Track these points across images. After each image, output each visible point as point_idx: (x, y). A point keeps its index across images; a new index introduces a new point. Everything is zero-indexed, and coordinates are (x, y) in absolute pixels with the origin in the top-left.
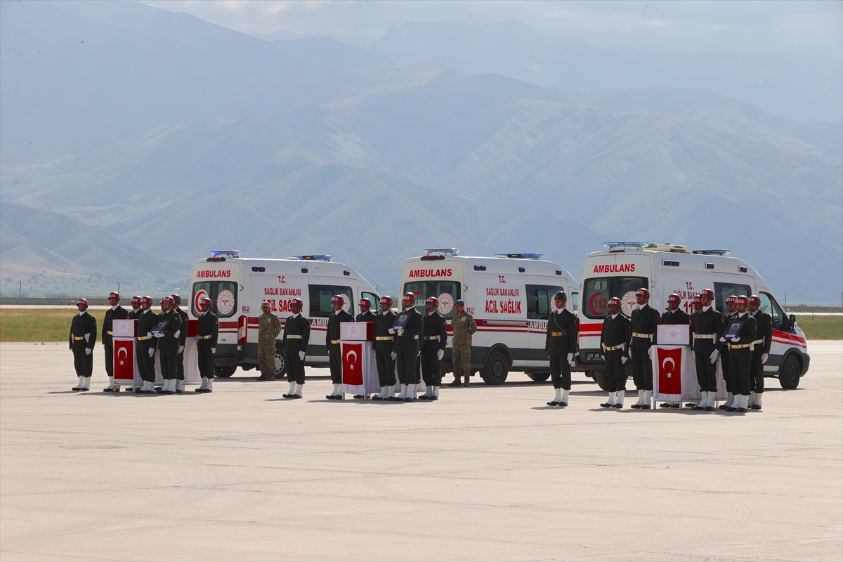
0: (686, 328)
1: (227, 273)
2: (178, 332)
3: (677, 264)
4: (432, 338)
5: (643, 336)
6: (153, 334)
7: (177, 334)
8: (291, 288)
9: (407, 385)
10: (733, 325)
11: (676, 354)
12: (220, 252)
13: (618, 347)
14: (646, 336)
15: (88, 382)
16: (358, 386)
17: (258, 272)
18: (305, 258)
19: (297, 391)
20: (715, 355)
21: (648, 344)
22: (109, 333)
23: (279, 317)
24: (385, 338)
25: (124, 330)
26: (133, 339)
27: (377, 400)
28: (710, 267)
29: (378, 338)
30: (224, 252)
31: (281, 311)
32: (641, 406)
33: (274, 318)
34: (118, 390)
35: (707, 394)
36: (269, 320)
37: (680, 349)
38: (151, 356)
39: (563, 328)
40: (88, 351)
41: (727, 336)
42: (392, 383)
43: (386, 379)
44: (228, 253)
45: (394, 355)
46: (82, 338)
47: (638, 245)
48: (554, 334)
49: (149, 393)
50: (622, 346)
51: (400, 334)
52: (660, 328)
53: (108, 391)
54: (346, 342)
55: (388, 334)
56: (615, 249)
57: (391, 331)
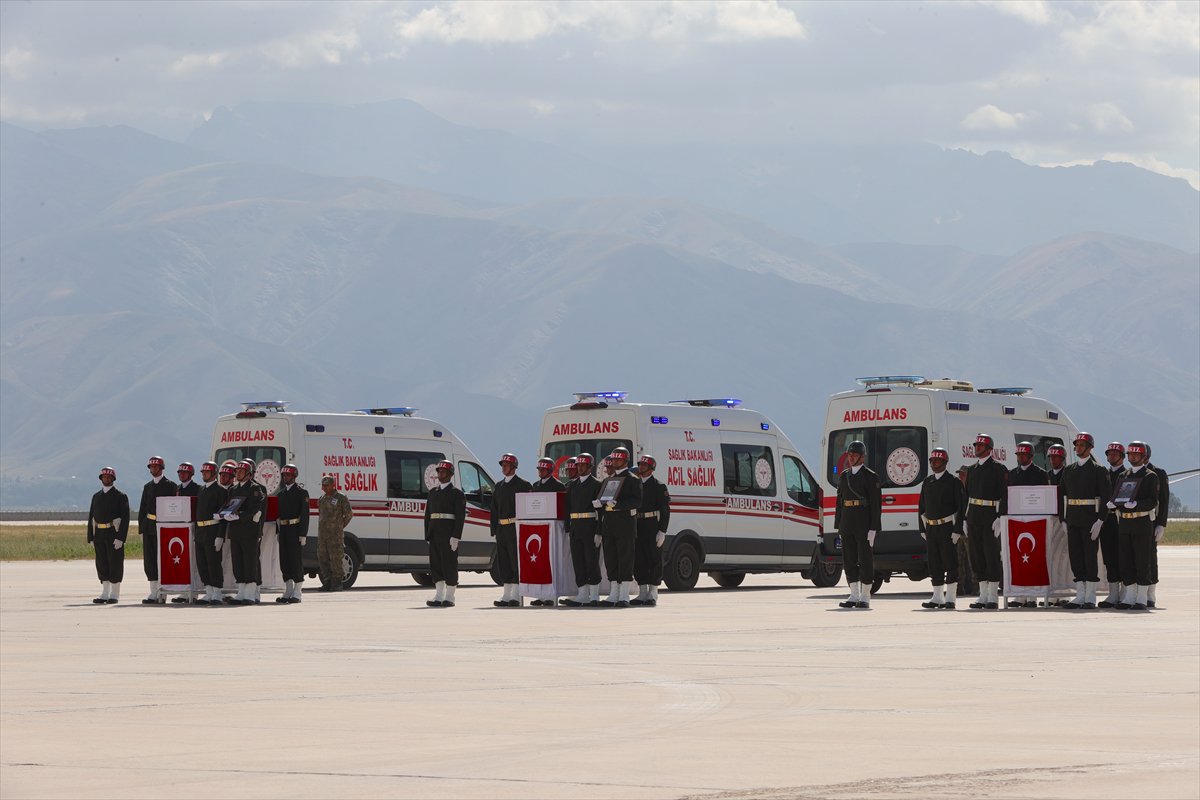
0: (1052, 490)
1: (270, 435)
2: (259, 514)
3: (965, 407)
4: (647, 515)
5: (985, 503)
6: (222, 516)
7: (257, 518)
8: (362, 455)
9: (620, 582)
10: (1125, 484)
11: (1038, 527)
12: (257, 404)
13: (947, 520)
14: (990, 503)
15: (117, 590)
16: (545, 586)
17: (315, 433)
18: (374, 412)
19: (448, 596)
20: (1097, 527)
21: (991, 515)
22: (151, 517)
23: (349, 498)
24: (585, 515)
25: (174, 511)
26: (189, 526)
27: (570, 605)
28: (1010, 411)
29: (574, 516)
30: (263, 404)
31: (347, 489)
32: (983, 605)
33: (343, 500)
34: (164, 601)
35: (1085, 585)
36: (335, 502)
37: (1044, 521)
38: (218, 549)
39: (861, 494)
40: (118, 544)
41: (1117, 500)
42: (597, 580)
43: (586, 574)
44: (269, 405)
45: (598, 539)
46: (108, 526)
47: (909, 381)
48: (848, 503)
49: (214, 603)
50: (951, 518)
51: (609, 509)
52: (1012, 490)
53: (149, 602)
54: (525, 523)
55: (591, 509)
56: (873, 387)
57: (596, 504)
